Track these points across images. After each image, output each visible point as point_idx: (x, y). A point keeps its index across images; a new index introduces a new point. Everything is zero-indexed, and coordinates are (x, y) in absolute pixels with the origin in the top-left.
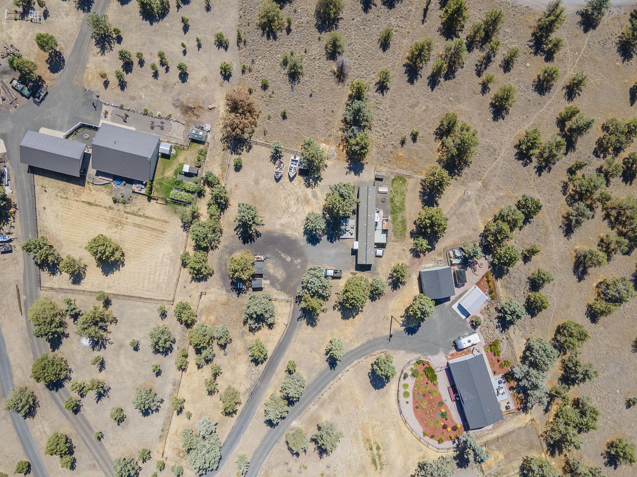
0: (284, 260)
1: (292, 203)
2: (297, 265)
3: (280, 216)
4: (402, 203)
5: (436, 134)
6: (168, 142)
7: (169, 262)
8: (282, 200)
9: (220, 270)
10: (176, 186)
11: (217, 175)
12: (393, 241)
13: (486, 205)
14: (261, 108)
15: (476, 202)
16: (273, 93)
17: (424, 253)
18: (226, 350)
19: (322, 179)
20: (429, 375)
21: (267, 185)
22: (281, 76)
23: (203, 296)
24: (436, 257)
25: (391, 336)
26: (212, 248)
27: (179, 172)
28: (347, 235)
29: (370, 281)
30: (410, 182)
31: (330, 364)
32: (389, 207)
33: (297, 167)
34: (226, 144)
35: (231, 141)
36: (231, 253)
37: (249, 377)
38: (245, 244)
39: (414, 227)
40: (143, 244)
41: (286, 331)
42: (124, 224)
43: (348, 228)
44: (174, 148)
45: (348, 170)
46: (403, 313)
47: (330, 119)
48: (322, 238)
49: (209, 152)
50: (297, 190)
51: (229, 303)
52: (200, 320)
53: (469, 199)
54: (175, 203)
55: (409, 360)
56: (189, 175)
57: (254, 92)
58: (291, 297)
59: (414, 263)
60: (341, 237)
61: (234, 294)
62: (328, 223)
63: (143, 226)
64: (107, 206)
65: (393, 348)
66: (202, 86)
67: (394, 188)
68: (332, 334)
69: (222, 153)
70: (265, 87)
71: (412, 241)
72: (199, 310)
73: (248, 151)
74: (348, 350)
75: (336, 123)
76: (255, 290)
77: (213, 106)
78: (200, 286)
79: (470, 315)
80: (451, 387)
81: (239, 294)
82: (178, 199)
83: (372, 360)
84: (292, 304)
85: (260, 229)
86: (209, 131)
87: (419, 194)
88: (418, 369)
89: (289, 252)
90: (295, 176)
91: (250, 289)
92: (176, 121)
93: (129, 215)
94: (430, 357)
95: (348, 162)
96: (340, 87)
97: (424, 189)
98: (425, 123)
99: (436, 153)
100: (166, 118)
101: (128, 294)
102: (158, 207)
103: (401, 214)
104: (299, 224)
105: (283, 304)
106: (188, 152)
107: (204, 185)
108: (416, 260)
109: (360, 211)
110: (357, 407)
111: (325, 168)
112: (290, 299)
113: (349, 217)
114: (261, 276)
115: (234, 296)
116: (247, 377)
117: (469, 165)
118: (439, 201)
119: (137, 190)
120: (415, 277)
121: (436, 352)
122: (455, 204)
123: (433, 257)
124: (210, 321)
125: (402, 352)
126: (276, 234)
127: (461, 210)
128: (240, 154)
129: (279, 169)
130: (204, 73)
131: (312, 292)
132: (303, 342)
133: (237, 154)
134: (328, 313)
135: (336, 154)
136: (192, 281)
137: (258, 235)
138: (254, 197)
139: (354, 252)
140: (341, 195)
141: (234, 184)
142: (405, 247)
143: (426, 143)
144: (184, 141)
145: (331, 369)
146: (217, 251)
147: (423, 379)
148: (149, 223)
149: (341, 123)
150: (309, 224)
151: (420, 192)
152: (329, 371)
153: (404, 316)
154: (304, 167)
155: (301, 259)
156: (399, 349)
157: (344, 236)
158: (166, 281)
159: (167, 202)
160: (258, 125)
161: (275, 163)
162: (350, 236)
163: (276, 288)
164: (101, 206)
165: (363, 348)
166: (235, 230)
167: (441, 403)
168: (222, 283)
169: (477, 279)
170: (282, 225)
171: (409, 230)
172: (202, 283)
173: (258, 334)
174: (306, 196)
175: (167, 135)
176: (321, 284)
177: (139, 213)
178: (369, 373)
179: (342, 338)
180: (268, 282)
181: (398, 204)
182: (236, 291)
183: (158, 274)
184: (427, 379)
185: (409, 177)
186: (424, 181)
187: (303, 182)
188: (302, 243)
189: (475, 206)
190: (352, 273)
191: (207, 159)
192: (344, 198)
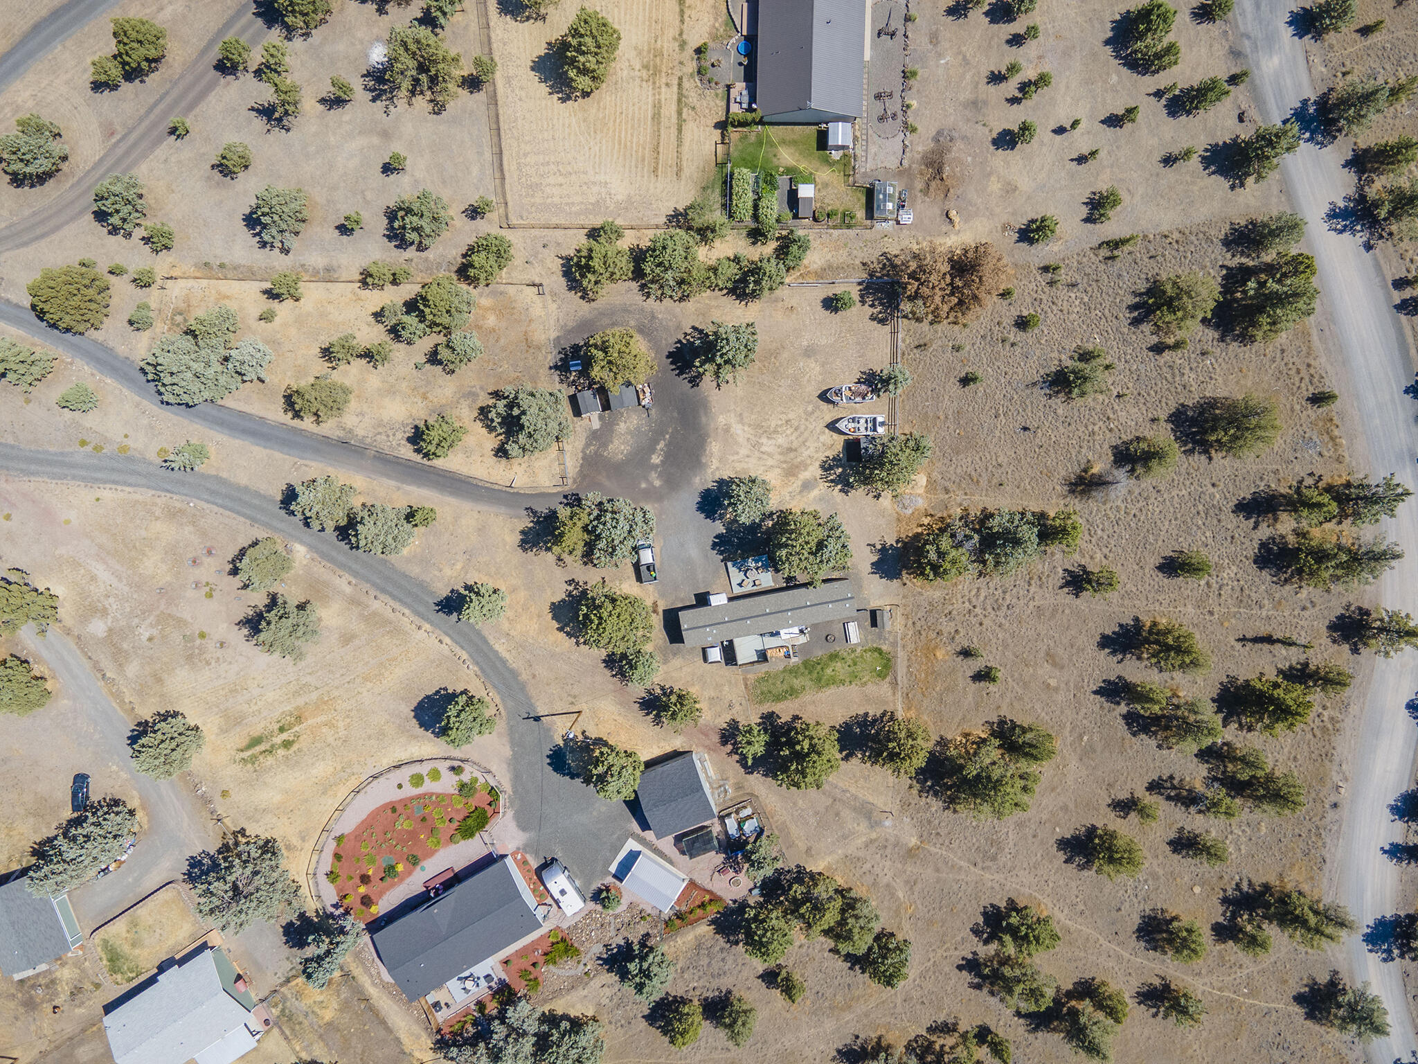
0: (652, 450)
1: (781, 440)
2: (647, 481)
3: (746, 420)
4: (832, 681)
5: (1002, 722)
6: (855, 139)
7: (593, 200)
8: (784, 417)
9: (601, 314)
10: (762, 177)
11: (805, 262)
12: (745, 680)
13: (868, 866)
14: (974, 325)
15: (872, 841)
16: (1013, 345)
17: (735, 751)
18: (428, 366)
19: (846, 493)
20: (470, 821)
21: (807, 377)
22: (1055, 355)
23: (535, 289)
24: (732, 781)
25: (537, 719)
26: (643, 287)
27: (795, 177)
28: (736, 575)
29: (648, 648)
30: (884, 688)
31: (447, 598)
32: (819, 653)
33: (862, 431)
34: (878, 267)
35: (888, 275)
36: (641, 330)
37: (380, 430)
38: (668, 357)
39: (785, 718)
40: (620, 132)
41: (496, 487)
42: (654, 83)
43: (753, 575)
44: (845, 155)
45: (879, 547)
46: (593, 733)
47: (984, 482)
48: (718, 522)
49: (851, 233)
50: (812, 445)
51: (532, 351)
52: (481, 295)
53: (874, 824)
54: (725, 182)
55: (493, 769)
56: (793, 200)
57: (1005, 303)
58: (575, 481)
59: (706, 735)
60: (730, 564)
61: (552, 357)
62: (754, 527)
63: (659, 123)
64: (684, 37)
65: (511, 731)
66: (995, 186)
67: (862, 656)
68: (514, 590)
69: (857, 262)
70: (1023, 324)
71: (755, 719)
72: (502, 288)
73: (873, 318)
74: (485, 633)
75: (977, 498)
76: (573, 400)
77: (956, 219)
78: (554, 278)
79: (621, 881)
80: (456, 875)
81: (556, 367)
82: (736, 189)
83: (477, 689)
84: (559, 489)
85: (708, 381)
86: (898, 223)
87: (861, 712)
88: (477, 795)
89: (671, 457)
90: (841, 433)
91: (572, 391)
92: (905, 146)
93: (675, 88)
94: (510, 813)
95: (897, 542)
96: (1058, 488)
97: (874, 721)
98: (1020, 692)
99: (959, 731)
100: (905, 123)
101: (501, 124)
102: (709, 148)
103: (809, 683)
104: (737, 465)
105: (557, 469)
106: (843, 188)
107: (778, 239)
108: (716, 738)
109: (795, 591)
110: (366, 679)
111: (871, 494)
112: (570, 481)
113: (777, 571)
114: (606, 406)
115: (550, 357)
116: (379, 426)
117: (948, 808)
118: (855, 761)
119: (734, 93)
120: (677, 743)
121: (523, 826)
122: (856, 798)
123: (730, 773)
124: (484, 318)
125: (507, 751)
126: (704, 419)
127: (847, 814)
128: (863, 302)
129: (849, 394)
130: (1025, 184)
131: (595, 527)
132: (481, 530)
133: (862, 296)
134: (558, 572)
135: (909, 511)
136: (562, 258)
137: (695, 381)
138: (775, 353)
139: (702, 600)
140: (821, 545)
141: (794, 302)
142: (737, 708)
143: (977, 706)
144: (865, 173)
145: (437, 605)
146: (639, 298)
147: (458, 810)
148: (668, 136)
149: (980, 508)
150: (743, 488)
151: (866, 714)
152: (431, 601)
153: (586, 738)
154: (866, 449)
155: (661, 486)
156: (513, 744)
157: (733, 570)
158: (549, 201)
159: (724, 164)
160: (935, 326)
161: (859, 382)
162: (735, 582)
163: (587, 445)
164: (682, 21)
165: (498, 664)
166: (694, 328)
167: (414, 861)
168: (571, 324)
169: (703, 880)
170: (727, 430)
171: (777, 708)
172: (563, 282)
173: (479, 429)
174: (804, 466)
175: (870, 132)
176: (616, 542)
177: (685, 110)
178: (445, 689)
179: (510, 613)
180: (596, 424)
181: (829, 671)
182: (561, 359)
183: (561, 180)
184: (461, 817)
185: (894, 684)
186: (892, 718)
187: (831, 454)
188: (697, 480)
189: (860, 841)
190: (655, 604)
191: (836, 233)
192: (818, 550)
